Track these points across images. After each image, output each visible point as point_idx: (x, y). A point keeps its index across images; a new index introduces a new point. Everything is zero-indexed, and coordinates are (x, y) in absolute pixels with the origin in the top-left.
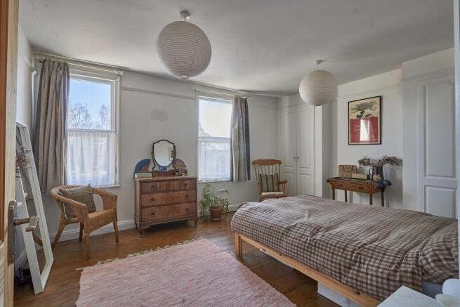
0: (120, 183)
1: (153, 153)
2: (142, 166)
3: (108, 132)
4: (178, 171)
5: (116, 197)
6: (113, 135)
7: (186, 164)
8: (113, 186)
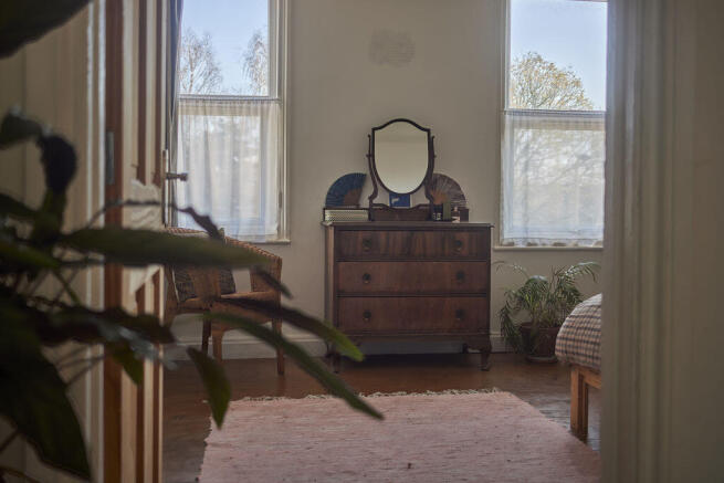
0: (290, 233)
1: (371, 156)
2: (345, 191)
3: (262, 100)
4: (440, 209)
5: (279, 262)
6: (274, 108)
7: (464, 190)
8: (274, 239)
